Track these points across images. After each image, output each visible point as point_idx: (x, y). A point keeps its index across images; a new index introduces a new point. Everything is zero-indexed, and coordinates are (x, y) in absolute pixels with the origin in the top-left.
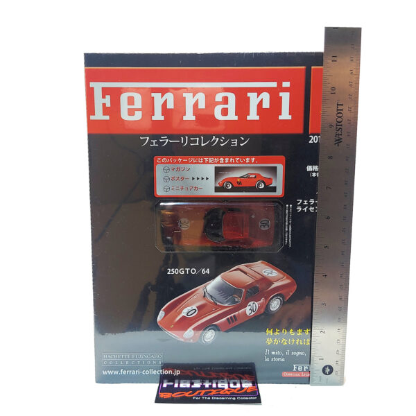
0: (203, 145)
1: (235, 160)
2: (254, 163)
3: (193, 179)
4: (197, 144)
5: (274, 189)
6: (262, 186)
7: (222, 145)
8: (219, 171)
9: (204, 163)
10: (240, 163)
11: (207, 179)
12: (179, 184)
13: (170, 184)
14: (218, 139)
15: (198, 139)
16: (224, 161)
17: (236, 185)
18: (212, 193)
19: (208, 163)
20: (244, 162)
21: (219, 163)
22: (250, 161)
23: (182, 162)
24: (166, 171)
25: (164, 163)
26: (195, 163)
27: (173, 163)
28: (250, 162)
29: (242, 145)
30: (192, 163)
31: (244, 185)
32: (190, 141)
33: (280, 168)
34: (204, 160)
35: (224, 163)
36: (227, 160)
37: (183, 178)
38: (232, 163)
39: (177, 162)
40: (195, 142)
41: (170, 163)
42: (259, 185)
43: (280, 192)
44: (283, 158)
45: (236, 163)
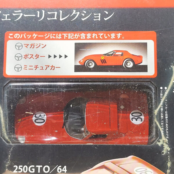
0: (61, 19)
1: (98, 36)
2: (121, 39)
3: (50, 56)
4: (55, 18)
5: (145, 68)
6: (130, 65)
7: (83, 19)
8: (79, 48)
9: (62, 38)
10: (104, 39)
11: (66, 56)
12: (33, 62)
13: (23, 62)
14: (78, 13)
15: (56, 13)
16: (86, 36)
17: (99, 63)
18: (71, 72)
19: (67, 39)
20: (109, 38)
21: (79, 39)
22: (116, 36)
23: (38, 38)
24: (18, 47)
25: (16, 39)
26: (53, 39)
27: (27, 39)
28: (116, 38)
29: (106, 19)
30: (49, 39)
31: (109, 63)
32: (47, 16)
33: (151, 44)
34: (63, 36)
35: (86, 39)
36: (89, 35)
37: (37, 56)
38: (95, 39)
39: (32, 38)
40: (53, 15)
41: (23, 39)
42: (126, 63)
43: (151, 72)
44: (153, 33)
45: (99, 39)
